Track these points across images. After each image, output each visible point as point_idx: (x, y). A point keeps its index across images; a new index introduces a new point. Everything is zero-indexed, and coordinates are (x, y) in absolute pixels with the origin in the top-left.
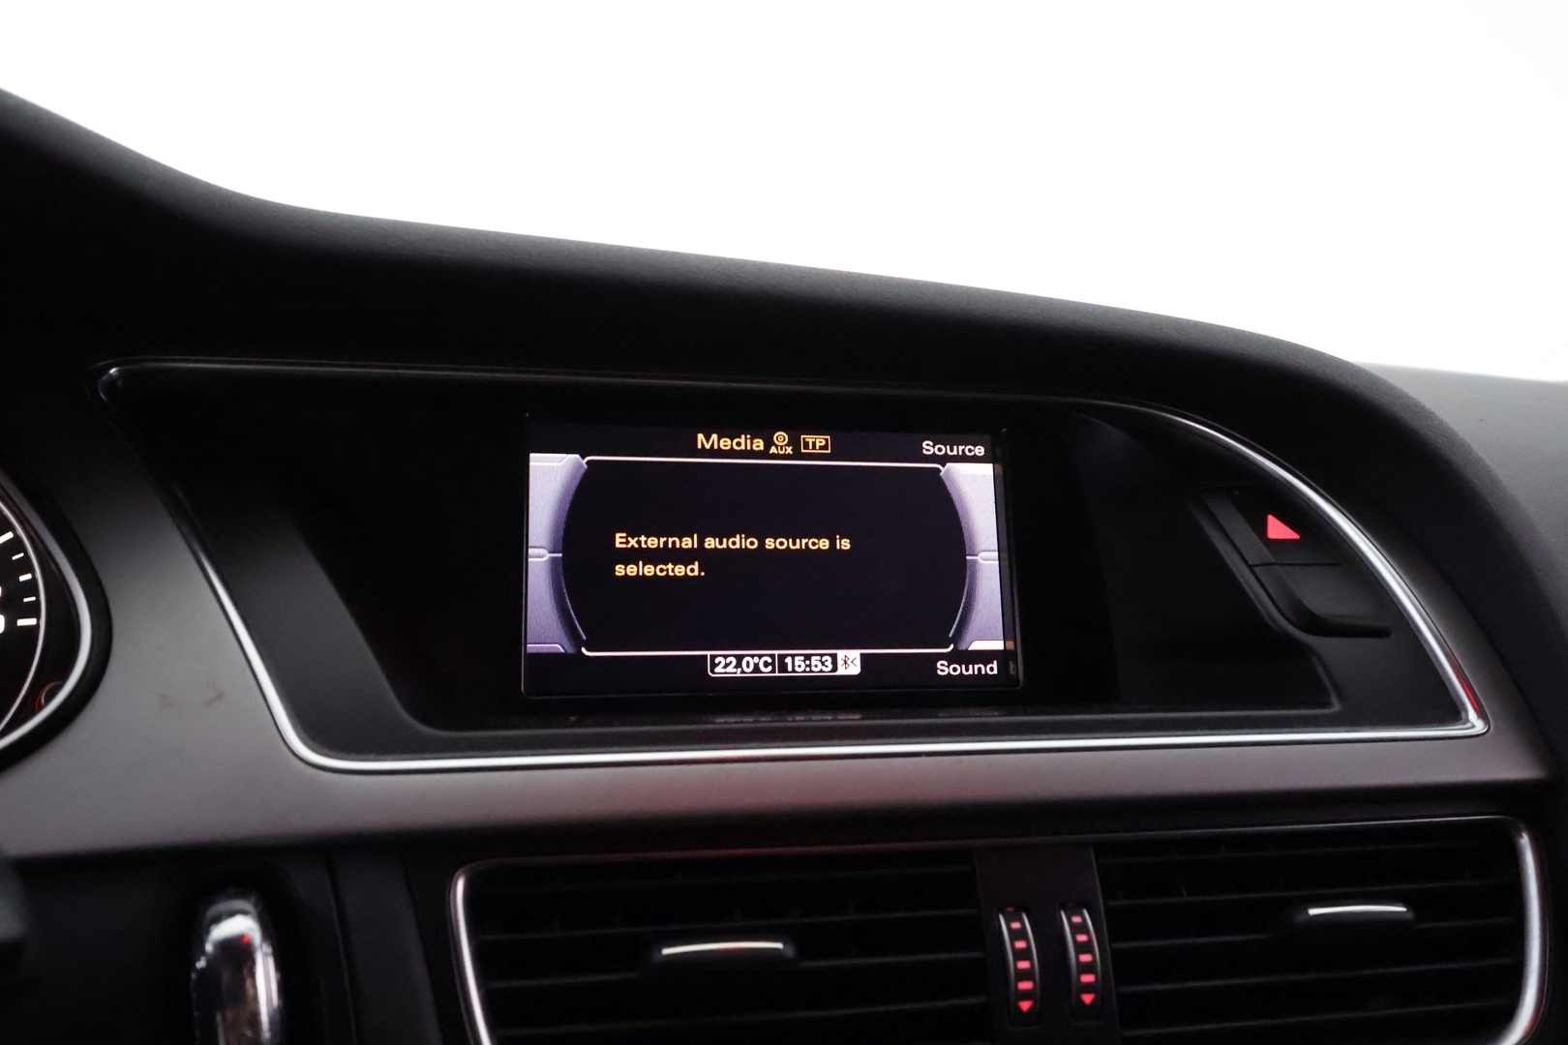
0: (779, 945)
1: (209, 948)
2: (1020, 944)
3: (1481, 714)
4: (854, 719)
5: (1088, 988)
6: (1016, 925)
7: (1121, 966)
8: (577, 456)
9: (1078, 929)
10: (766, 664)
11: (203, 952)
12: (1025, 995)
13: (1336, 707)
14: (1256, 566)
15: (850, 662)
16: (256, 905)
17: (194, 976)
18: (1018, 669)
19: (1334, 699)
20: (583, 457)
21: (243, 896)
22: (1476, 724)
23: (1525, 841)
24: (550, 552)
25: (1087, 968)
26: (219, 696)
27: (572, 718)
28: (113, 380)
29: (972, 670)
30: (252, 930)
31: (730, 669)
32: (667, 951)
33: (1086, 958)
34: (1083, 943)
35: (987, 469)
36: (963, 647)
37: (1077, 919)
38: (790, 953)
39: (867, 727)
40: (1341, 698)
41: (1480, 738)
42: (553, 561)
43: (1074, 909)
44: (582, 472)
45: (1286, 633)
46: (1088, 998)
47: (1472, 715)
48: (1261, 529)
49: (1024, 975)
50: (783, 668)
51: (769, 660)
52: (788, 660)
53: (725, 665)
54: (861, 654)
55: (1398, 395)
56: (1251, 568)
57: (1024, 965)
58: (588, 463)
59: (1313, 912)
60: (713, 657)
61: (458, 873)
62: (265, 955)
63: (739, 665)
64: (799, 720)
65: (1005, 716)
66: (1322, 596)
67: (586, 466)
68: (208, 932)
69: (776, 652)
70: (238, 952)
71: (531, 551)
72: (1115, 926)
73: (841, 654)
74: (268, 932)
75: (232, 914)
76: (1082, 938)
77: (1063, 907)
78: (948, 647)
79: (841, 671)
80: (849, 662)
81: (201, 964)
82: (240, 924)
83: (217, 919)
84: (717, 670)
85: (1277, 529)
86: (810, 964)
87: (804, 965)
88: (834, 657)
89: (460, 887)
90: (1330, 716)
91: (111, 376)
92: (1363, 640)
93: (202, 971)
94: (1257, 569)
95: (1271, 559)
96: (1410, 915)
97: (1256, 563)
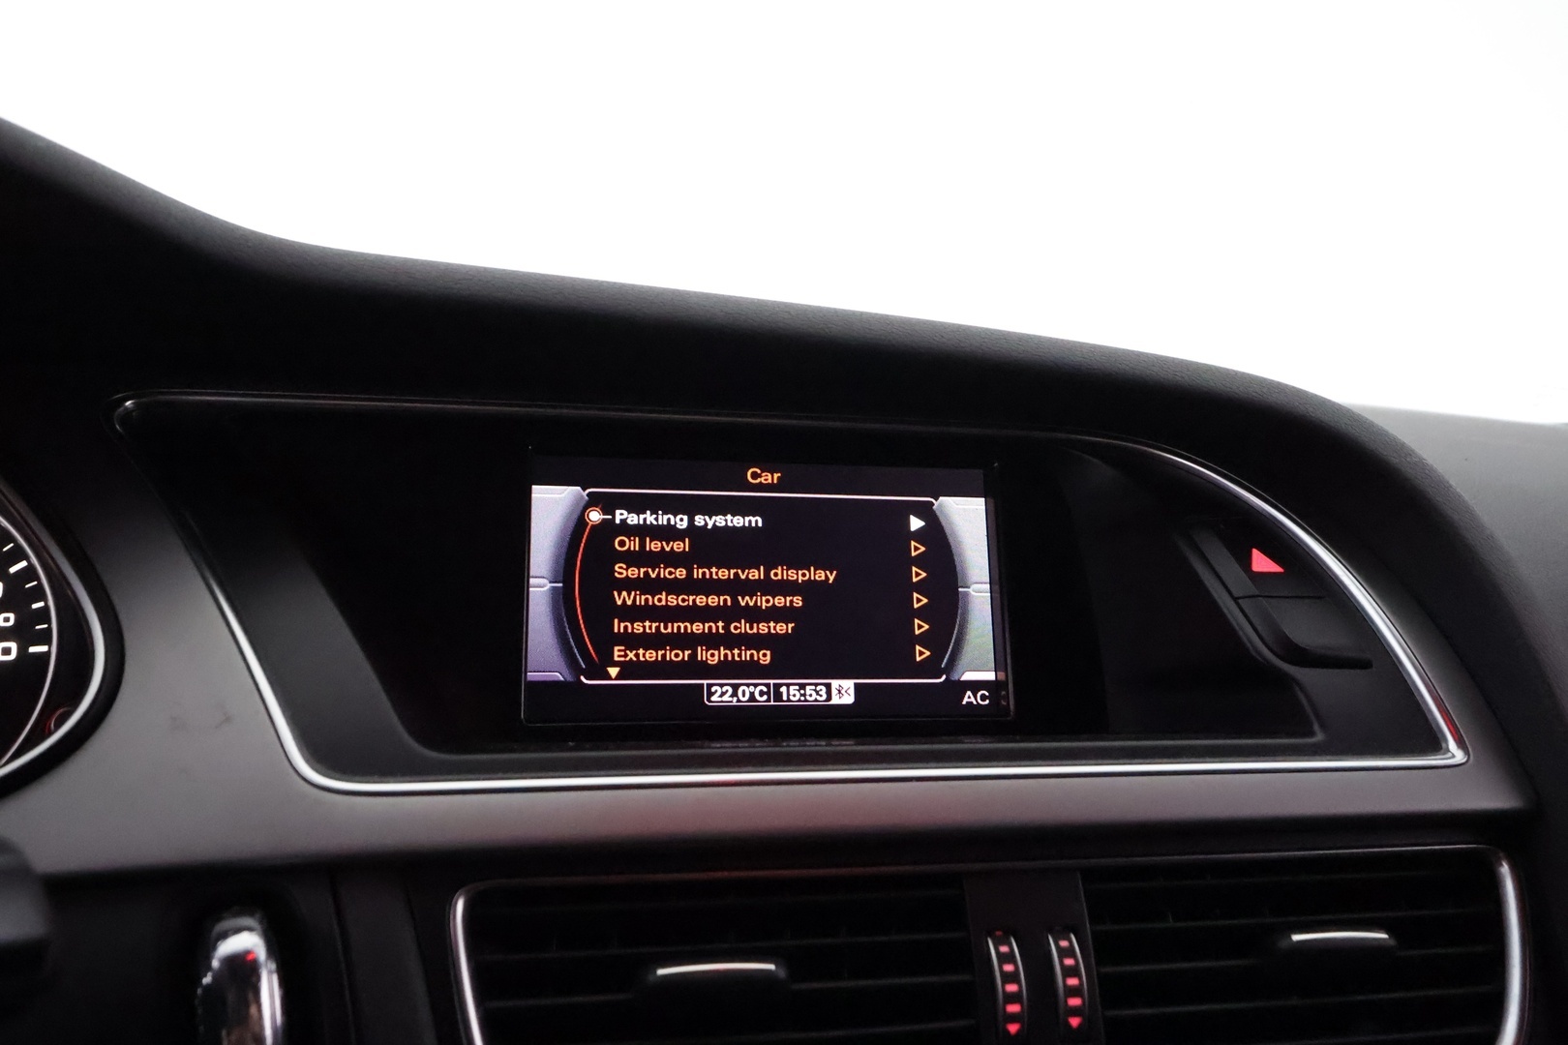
0: (771, 967)
1: (215, 964)
2: (1009, 968)
3: (1461, 743)
4: (847, 744)
5: (1075, 1012)
6: (1004, 949)
7: (1108, 990)
8: (579, 488)
9: (1065, 953)
10: (762, 693)
11: (209, 968)
12: (1013, 1018)
13: (1319, 737)
14: (1241, 598)
15: (844, 692)
16: (261, 923)
17: (199, 991)
18: (1009, 700)
19: (1316, 727)
20: (584, 490)
21: (251, 914)
22: (1458, 756)
23: (1505, 870)
24: (550, 582)
25: (1074, 992)
26: (228, 719)
27: (570, 743)
28: (128, 412)
30: (257, 946)
31: (726, 698)
32: (661, 972)
33: (1073, 982)
34: (1070, 967)
35: (980, 503)
36: (955, 677)
37: (1064, 943)
38: (782, 974)
39: (860, 753)
40: (1323, 726)
41: (1460, 768)
42: (554, 589)
43: (1061, 933)
44: (582, 503)
46: (1075, 1022)
47: (1452, 745)
48: (1245, 562)
49: (1012, 998)
50: (778, 696)
51: (765, 689)
52: (783, 689)
53: (722, 694)
54: (855, 684)
55: (1382, 434)
56: (1236, 599)
57: (1012, 988)
58: (589, 495)
59: (1296, 937)
60: (710, 686)
61: (458, 893)
62: (270, 972)
63: (735, 694)
66: (1305, 627)
67: (586, 498)
68: (214, 948)
69: (772, 682)
70: (243, 969)
71: (532, 581)
72: (1101, 951)
73: (835, 683)
74: (274, 948)
75: (238, 930)
76: (1069, 962)
77: (1051, 931)
78: (940, 678)
79: (836, 700)
80: (843, 692)
81: (207, 980)
82: (245, 941)
83: (224, 936)
84: (713, 698)
85: (1261, 563)
86: (804, 986)
87: (796, 987)
88: (828, 687)
89: (460, 906)
90: (1314, 745)
91: (126, 408)
92: (1346, 671)
93: (208, 987)
94: (1240, 601)
95: (1254, 591)
96: (1392, 942)
97: (1241, 595)
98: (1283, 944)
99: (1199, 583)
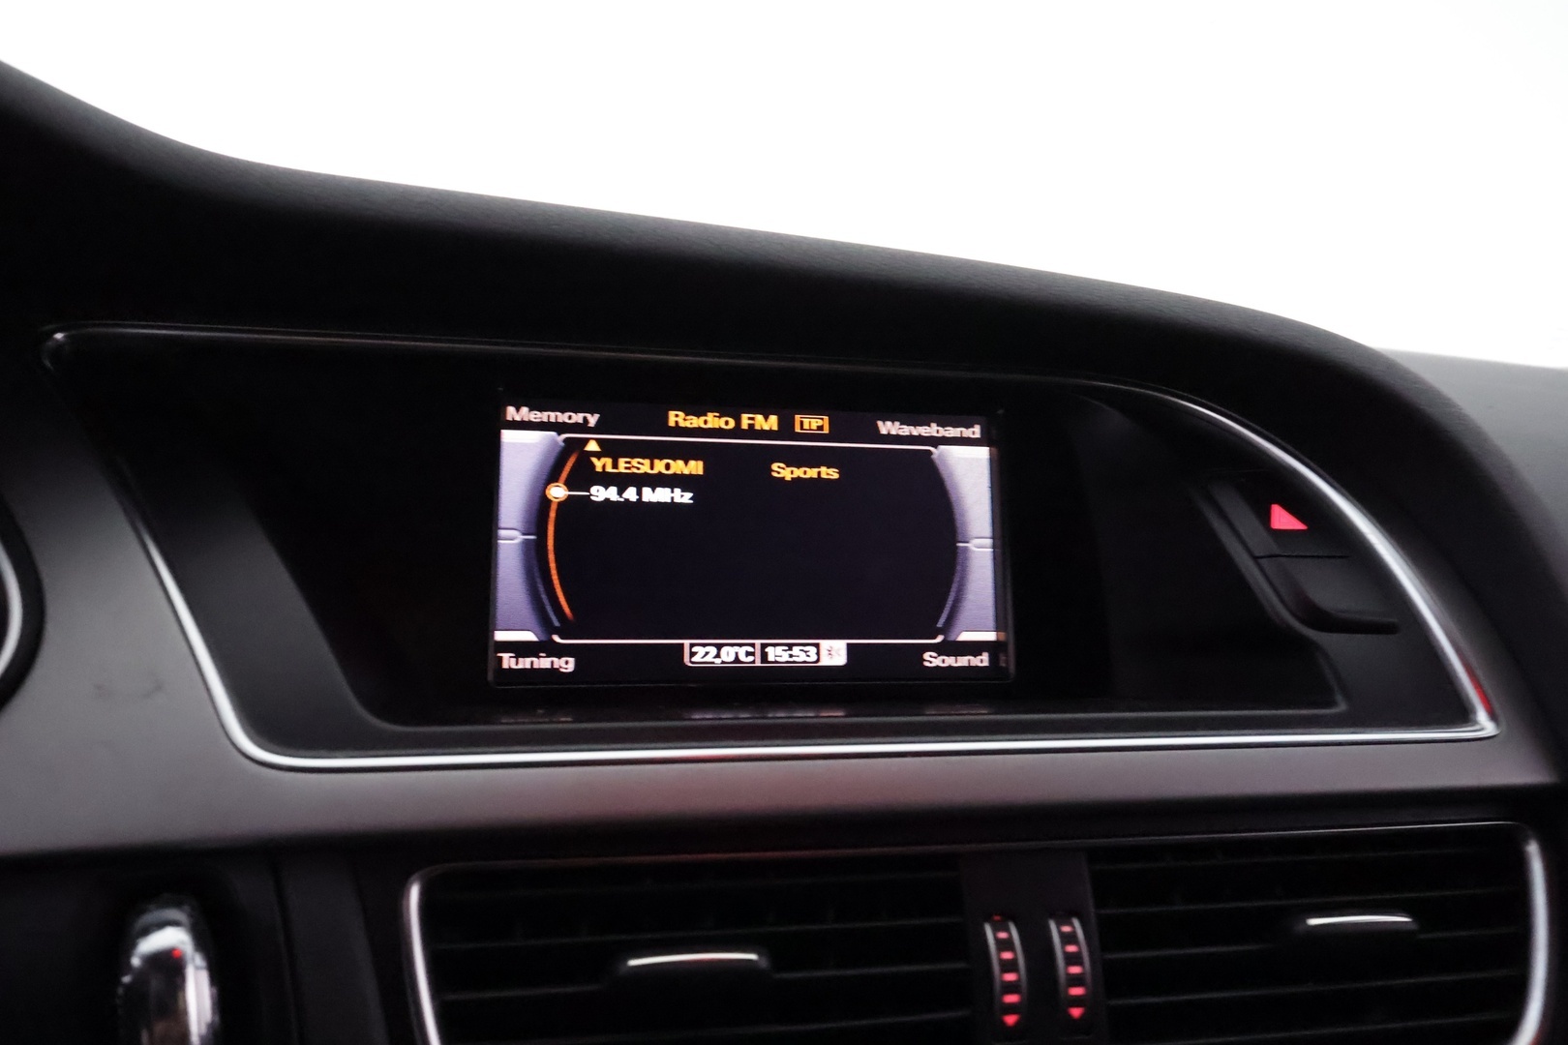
0: (753, 957)
1: (136, 961)
2: (1007, 955)
3: (1493, 716)
4: (835, 715)
5: (1077, 1001)
6: (1003, 935)
7: (1110, 977)
8: (553, 433)
9: (1069, 939)
10: (748, 654)
11: (128, 968)
12: (1011, 1009)
13: (1342, 707)
14: (1262, 557)
15: (834, 653)
16: (191, 916)
17: (120, 991)
18: (1009, 661)
19: (1339, 698)
20: (559, 434)
21: (178, 904)
22: (1485, 724)
23: (1533, 849)
24: (524, 534)
25: (1076, 980)
26: (159, 687)
27: (540, 711)
28: (60, 345)
29: (963, 661)
30: (183, 943)
31: (709, 658)
32: (634, 962)
33: (1075, 970)
34: (1073, 953)
35: (983, 452)
36: (952, 638)
37: (1066, 929)
38: (764, 964)
39: (852, 725)
40: (1348, 696)
41: (1491, 740)
42: (526, 543)
43: (1063, 918)
44: (558, 450)
45: (1290, 628)
46: (1076, 1012)
47: (1482, 716)
48: (1265, 518)
49: (1011, 988)
50: (764, 657)
51: (750, 649)
52: (769, 650)
53: (703, 654)
54: (848, 645)
55: (1416, 380)
56: (1255, 558)
57: (1010, 977)
58: (566, 440)
59: (1314, 922)
60: (692, 645)
61: (412, 879)
62: (197, 968)
63: (718, 656)
64: (780, 716)
65: (996, 713)
66: (1331, 591)
67: (563, 444)
68: (133, 945)
69: (758, 642)
70: (169, 965)
71: (502, 533)
72: (1105, 936)
73: (825, 644)
74: (201, 942)
75: (161, 925)
76: (1072, 949)
77: (1052, 916)
78: (934, 638)
79: (825, 661)
80: (832, 653)
81: (126, 979)
82: (171, 937)
83: (146, 931)
84: (693, 659)
85: (1282, 519)
86: (786, 975)
87: (778, 976)
88: (817, 646)
89: (414, 893)
90: (1335, 716)
91: (57, 341)
92: (1370, 637)
93: (128, 987)
94: (1262, 561)
95: (1276, 550)
96: (1414, 927)
97: (1262, 554)
98: (1299, 928)
99: (1213, 536)
